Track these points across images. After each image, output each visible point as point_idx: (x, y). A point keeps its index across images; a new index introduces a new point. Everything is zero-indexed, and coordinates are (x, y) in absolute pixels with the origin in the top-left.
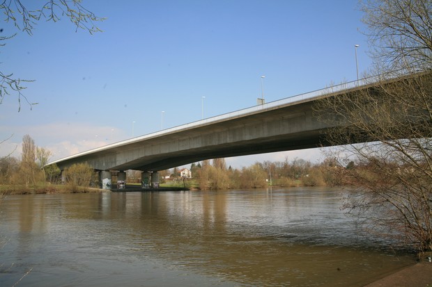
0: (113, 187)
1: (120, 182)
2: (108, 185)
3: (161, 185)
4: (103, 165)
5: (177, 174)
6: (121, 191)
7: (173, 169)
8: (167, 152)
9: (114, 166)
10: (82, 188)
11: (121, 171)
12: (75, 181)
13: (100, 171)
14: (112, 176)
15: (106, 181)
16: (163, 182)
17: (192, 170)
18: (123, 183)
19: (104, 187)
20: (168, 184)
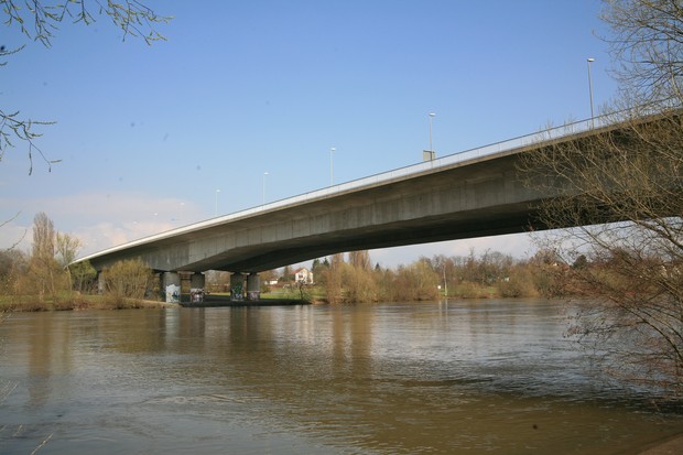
0: (184, 300)
1: (195, 290)
2: (174, 296)
3: (263, 296)
4: (168, 265)
5: (288, 277)
6: (196, 305)
7: (283, 268)
8: (273, 240)
9: (184, 264)
10: (132, 300)
11: (196, 273)
12: (121, 289)
13: (162, 273)
14: (181, 281)
15: (171, 289)
16: (267, 290)
17: (315, 270)
18: (200, 293)
19: (169, 299)
20: (274, 294)
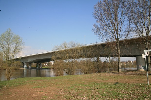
0: (28, 68)
1: (30, 66)
2: (26, 67)
4: (25, 61)
6: (30, 69)
8: (43, 58)
9: (28, 62)
10: (18, 68)
11: (30, 63)
12: (16, 66)
13: (24, 63)
14: (27, 64)
15: (25, 66)
18: (30, 67)
